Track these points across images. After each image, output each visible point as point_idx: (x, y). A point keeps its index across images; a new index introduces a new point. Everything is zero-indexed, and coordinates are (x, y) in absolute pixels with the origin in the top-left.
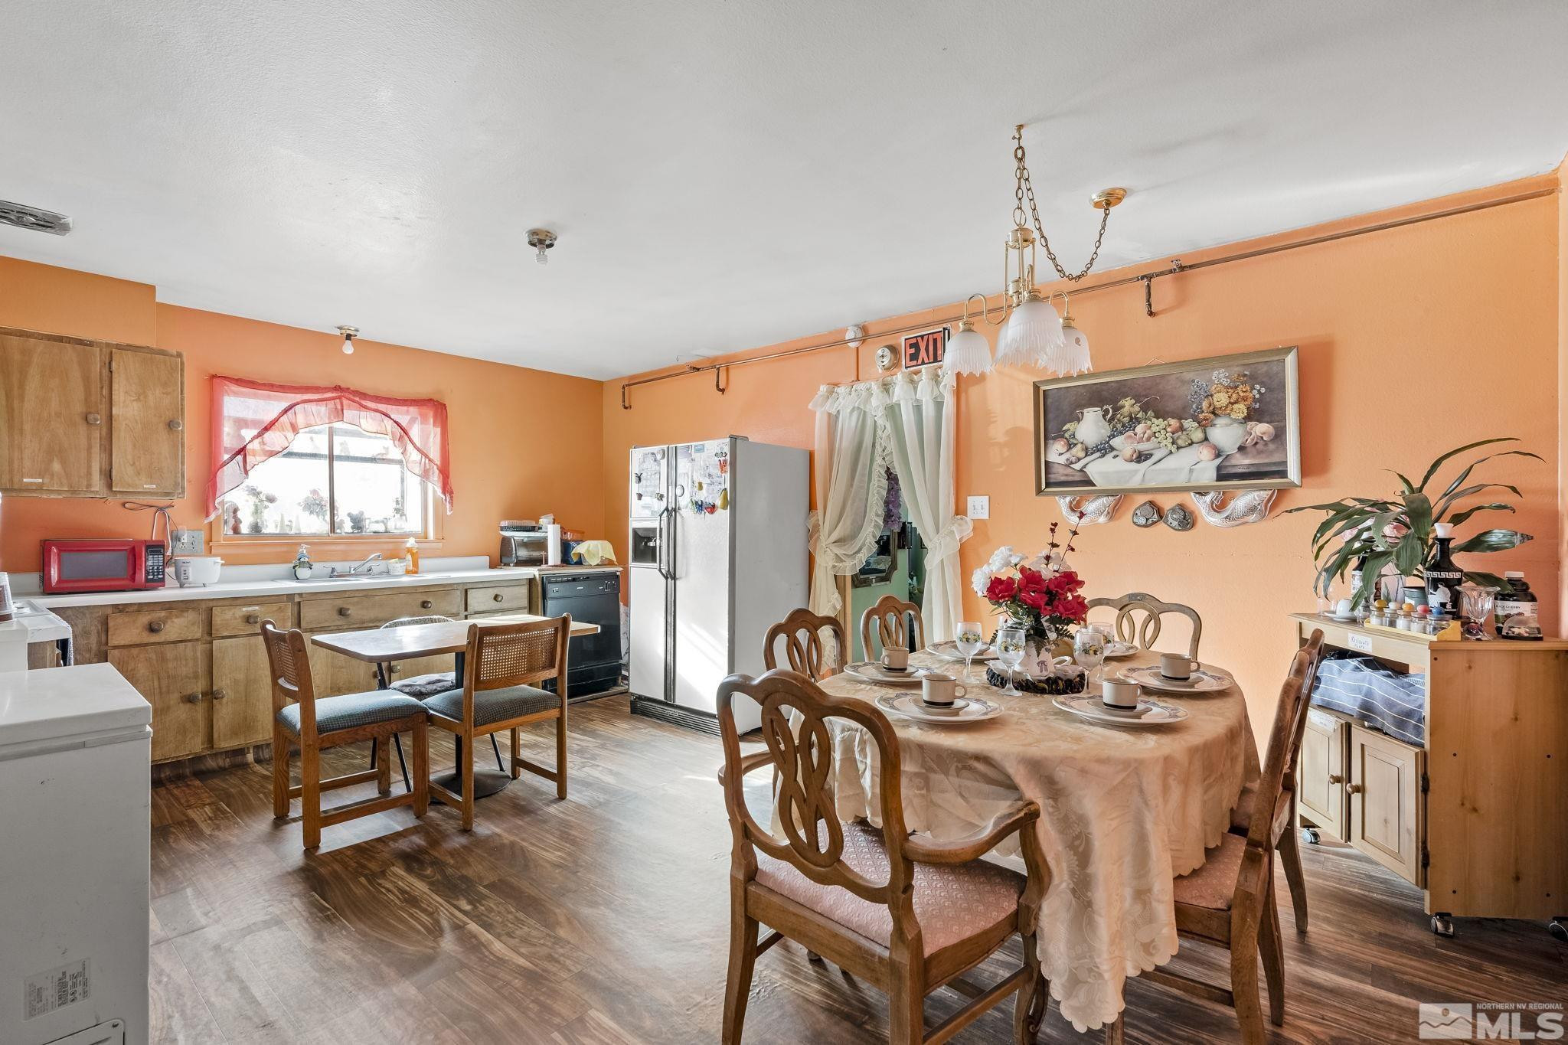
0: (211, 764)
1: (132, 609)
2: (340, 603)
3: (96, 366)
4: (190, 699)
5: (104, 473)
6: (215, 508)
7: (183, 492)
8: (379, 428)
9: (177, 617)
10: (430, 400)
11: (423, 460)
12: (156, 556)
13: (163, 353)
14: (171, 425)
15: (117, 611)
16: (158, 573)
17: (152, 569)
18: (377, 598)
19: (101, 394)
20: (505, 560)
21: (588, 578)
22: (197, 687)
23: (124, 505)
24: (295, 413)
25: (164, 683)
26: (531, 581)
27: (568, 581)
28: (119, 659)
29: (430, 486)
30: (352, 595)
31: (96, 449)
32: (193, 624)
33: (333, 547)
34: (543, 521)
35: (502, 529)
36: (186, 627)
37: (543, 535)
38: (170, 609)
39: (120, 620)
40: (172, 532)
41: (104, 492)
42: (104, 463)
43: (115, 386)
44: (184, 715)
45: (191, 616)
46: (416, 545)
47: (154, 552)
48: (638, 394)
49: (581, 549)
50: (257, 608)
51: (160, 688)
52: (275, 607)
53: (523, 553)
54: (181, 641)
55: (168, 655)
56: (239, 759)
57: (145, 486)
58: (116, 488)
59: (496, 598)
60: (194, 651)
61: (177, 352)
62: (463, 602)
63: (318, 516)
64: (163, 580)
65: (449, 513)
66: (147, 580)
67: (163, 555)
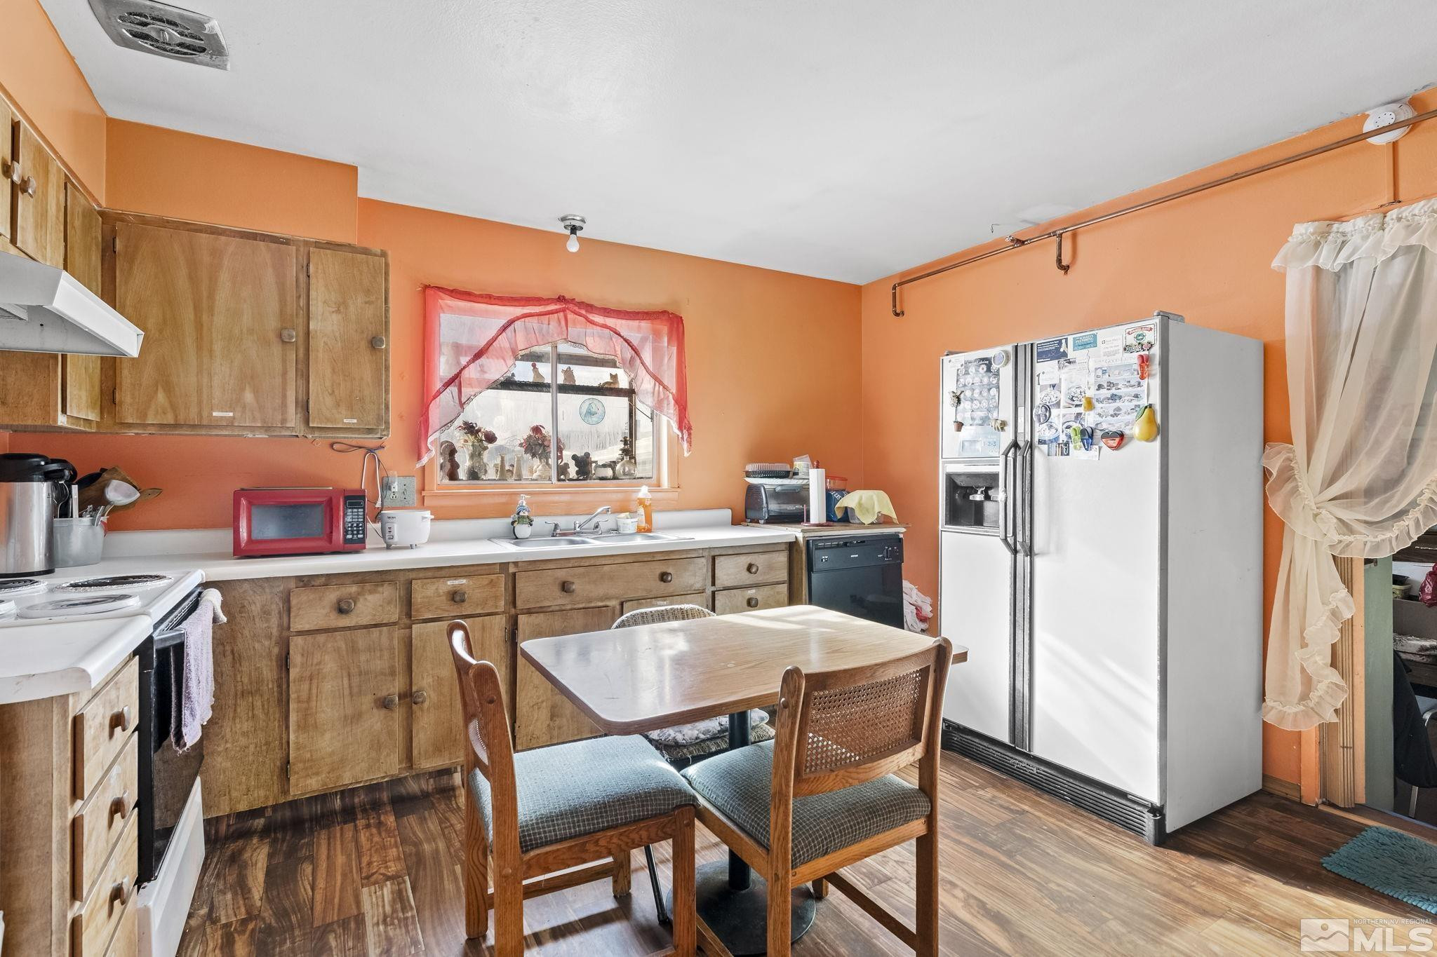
0: (413, 787)
1: (318, 582)
2: (562, 574)
3: (292, 271)
4: (384, 704)
5: (300, 405)
6: (428, 450)
7: (387, 428)
8: (608, 348)
9: (371, 592)
10: (664, 312)
11: (657, 388)
12: (356, 510)
13: (366, 252)
14: (374, 343)
15: (301, 584)
16: (358, 531)
17: (351, 527)
18: (606, 568)
19: (298, 305)
20: (751, 514)
21: (863, 542)
22: (394, 687)
23: (332, 445)
24: (515, 331)
25: (356, 680)
26: (792, 546)
27: (838, 546)
28: (303, 649)
29: (664, 419)
30: (576, 564)
31: (292, 374)
32: (389, 603)
33: (556, 498)
34: (800, 464)
35: (748, 474)
36: (380, 606)
37: (800, 482)
38: (363, 582)
39: (304, 598)
40: (382, 479)
41: (300, 430)
42: (300, 392)
43: (313, 294)
44: (379, 724)
45: (387, 591)
46: (650, 496)
47: (353, 505)
48: (913, 296)
49: (850, 500)
50: (464, 581)
51: (350, 687)
52: (485, 580)
53: (774, 507)
54: (376, 626)
55: (360, 643)
56: (444, 781)
57: (345, 421)
58: (313, 423)
59: (749, 568)
60: (391, 639)
61: (382, 250)
62: (710, 574)
63: (540, 459)
64: (363, 541)
65: (686, 454)
66: (346, 540)
67: (364, 508)
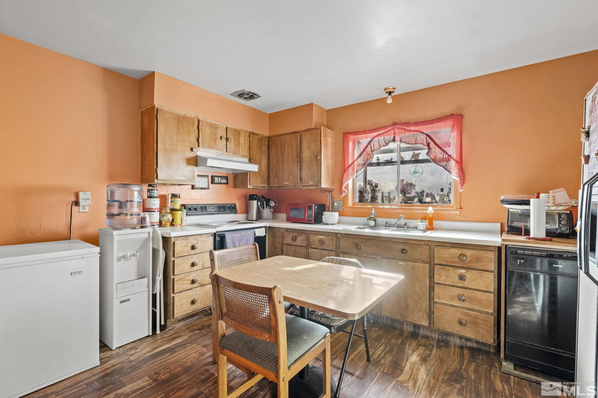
1: (289, 230)
2: (356, 241)
3: (299, 140)
5: (301, 179)
6: (344, 191)
9: (302, 236)
10: (451, 115)
13: (315, 129)
14: (317, 157)
15: (286, 230)
17: (309, 216)
19: (300, 150)
23: (321, 190)
24: (374, 143)
31: (299, 170)
32: (304, 240)
35: (502, 202)
38: (298, 232)
40: (332, 201)
41: (301, 186)
43: (303, 146)
47: (310, 209)
50: (323, 237)
52: (330, 238)
54: (301, 246)
55: (297, 251)
57: (310, 183)
59: (460, 257)
60: (304, 251)
65: (460, 190)
66: (308, 220)
67: (312, 210)
